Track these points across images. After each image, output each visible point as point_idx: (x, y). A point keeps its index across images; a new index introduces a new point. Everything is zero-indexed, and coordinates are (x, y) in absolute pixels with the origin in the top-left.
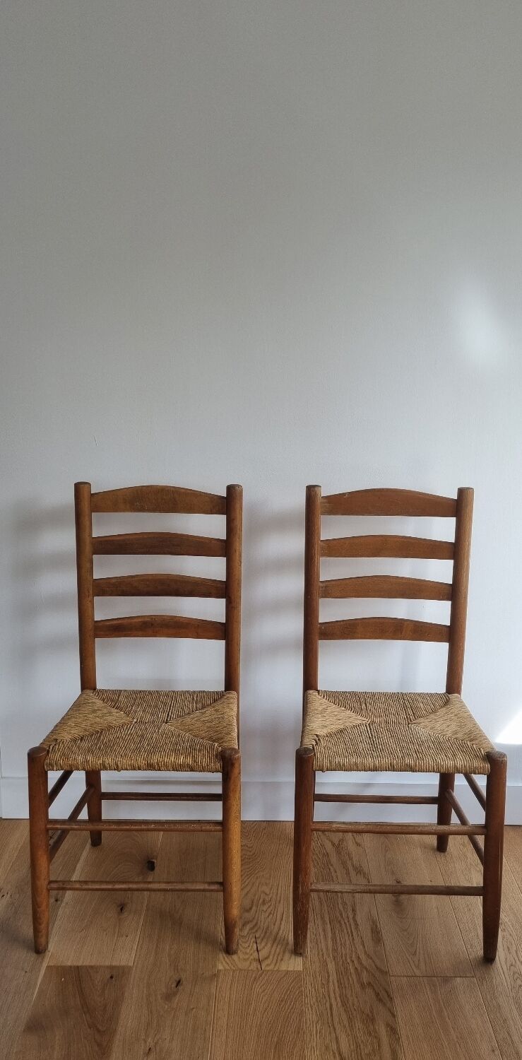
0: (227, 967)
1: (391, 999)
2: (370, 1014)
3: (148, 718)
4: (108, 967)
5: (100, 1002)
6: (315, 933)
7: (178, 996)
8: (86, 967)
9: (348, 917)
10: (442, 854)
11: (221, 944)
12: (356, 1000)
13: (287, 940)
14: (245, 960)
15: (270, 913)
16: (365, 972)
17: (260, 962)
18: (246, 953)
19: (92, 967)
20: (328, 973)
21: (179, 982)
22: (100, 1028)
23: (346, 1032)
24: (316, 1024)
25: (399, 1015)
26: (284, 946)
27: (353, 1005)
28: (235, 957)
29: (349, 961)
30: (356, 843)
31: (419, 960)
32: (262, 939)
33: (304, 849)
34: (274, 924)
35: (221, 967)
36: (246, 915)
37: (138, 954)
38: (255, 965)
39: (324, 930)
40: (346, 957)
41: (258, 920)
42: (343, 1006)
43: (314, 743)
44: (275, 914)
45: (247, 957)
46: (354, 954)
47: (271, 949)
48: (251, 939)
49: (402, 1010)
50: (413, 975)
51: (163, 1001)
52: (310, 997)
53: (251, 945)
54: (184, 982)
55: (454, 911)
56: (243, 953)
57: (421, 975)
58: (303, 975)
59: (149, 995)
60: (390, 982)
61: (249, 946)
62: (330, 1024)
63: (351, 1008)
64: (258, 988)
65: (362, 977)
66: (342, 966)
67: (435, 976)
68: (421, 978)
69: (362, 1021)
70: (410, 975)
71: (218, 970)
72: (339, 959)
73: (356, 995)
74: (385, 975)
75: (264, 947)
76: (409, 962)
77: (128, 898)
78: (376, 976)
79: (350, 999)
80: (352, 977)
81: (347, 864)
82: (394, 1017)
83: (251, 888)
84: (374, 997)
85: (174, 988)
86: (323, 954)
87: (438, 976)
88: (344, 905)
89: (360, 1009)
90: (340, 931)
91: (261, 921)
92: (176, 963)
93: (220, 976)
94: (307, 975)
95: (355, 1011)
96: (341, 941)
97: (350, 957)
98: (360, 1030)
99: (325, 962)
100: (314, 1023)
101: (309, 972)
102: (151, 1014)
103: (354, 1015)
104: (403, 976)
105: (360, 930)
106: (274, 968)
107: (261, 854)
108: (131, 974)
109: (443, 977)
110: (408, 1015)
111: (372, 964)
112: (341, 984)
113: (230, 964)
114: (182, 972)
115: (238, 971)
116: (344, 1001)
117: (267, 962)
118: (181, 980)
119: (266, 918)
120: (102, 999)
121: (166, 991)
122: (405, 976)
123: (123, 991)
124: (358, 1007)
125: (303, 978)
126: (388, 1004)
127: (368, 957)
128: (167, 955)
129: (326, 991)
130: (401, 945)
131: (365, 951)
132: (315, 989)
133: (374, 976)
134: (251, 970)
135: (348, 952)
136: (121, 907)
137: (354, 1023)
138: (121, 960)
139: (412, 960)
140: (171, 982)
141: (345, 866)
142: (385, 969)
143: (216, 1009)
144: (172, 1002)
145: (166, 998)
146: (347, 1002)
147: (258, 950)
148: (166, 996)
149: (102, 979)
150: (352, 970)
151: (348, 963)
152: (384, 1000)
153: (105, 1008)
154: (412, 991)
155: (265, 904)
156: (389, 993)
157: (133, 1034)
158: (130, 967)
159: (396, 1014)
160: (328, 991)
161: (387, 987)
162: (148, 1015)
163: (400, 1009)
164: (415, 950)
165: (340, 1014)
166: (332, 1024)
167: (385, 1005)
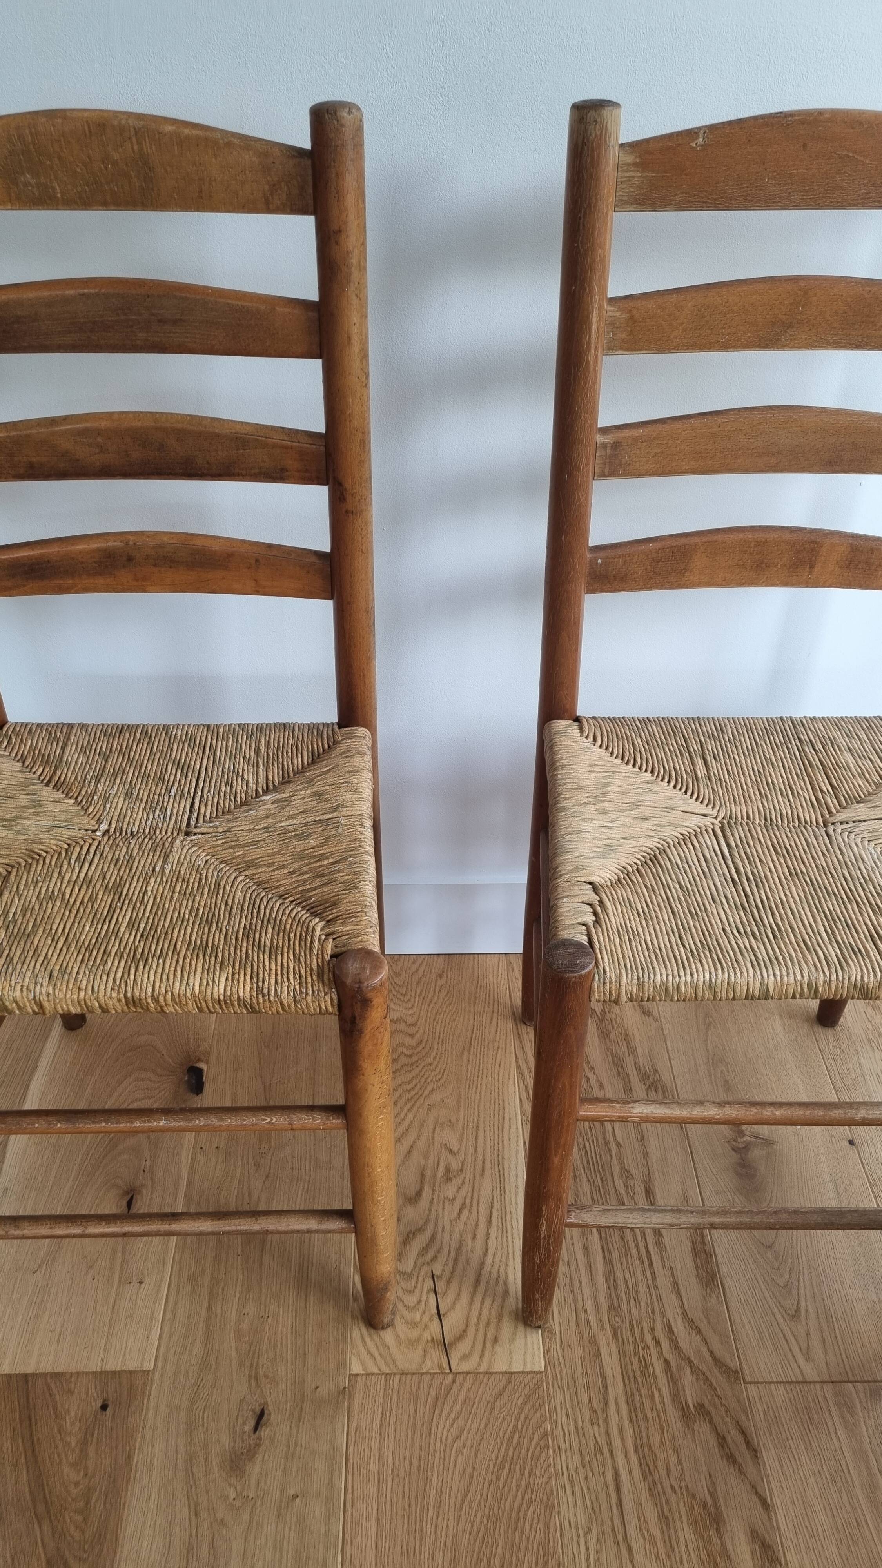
0: (373, 1367)
1: (755, 1453)
2: (709, 1500)
3: (137, 819)
4: (94, 1373)
5: (77, 1484)
7: (259, 1457)
8: (45, 1375)
10: (830, 1031)
11: (355, 1299)
13: (505, 1284)
14: (412, 1343)
15: (464, 1205)
16: (688, 1371)
17: (446, 1348)
18: (413, 1324)
19: (57, 1376)
20: (604, 1378)
21: (261, 1416)
23: (657, 1557)
24: (586, 1534)
25: (778, 1501)
26: (499, 1300)
27: (669, 1472)
28: (388, 1335)
29: (649, 1339)
31: (808, 1334)
32: (449, 1282)
33: (556, 1160)
34: (474, 1237)
35: (357, 1368)
36: (411, 1212)
37: (166, 1329)
38: (435, 1357)
39: (586, 1250)
40: (642, 1332)
41: (436, 1227)
42: (645, 1478)
43: (590, 919)
45: (414, 1334)
46: (658, 1318)
47: (470, 1310)
48: (424, 1281)
49: (784, 1486)
50: (800, 1379)
51: (224, 1475)
52: (566, 1451)
53: (424, 1298)
54: (273, 1416)
55: (872, 1190)
56: (407, 1322)
57: (818, 1379)
58: (548, 1383)
59: (191, 1459)
60: (749, 1400)
61: (419, 1302)
62: (620, 1538)
63: (664, 1484)
64: (445, 1430)
65: (684, 1391)
66: (635, 1354)
67: (851, 1378)
68: (818, 1386)
69: (695, 1525)
70: (794, 1380)
71: (350, 1375)
72: (627, 1334)
73: (673, 1440)
74: (736, 1379)
75: (454, 1303)
76: (786, 1340)
77: (144, 1171)
78: (715, 1384)
79: (660, 1457)
80: (659, 1391)
81: (624, 1066)
82: (767, 1509)
83: (419, 1136)
84: (717, 1450)
85: (249, 1437)
86: (588, 1320)
87: (858, 1382)
88: (627, 1177)
89: (687, 1487)
90: (624, 1251)
91: (443, 1228)
92: (253, 1357)
93: (357, 1395)
94: (556, 1385)
95: (675, 1492)
96: (626, 1282)
97: (653, 1330)
98: (692, 1554)
99: (594, 1342)
100: (581, 1533)
101: (560, 1373)
102: (196, 1515)
103: (675, 1509)
104: (777, 1382)
105: (668, 1248)
106: (479, 1365)
107: (436, 1042)
108: (150, 1395)
109: (869, 1382)
110: (801, 1502)
111: (704, 1349)
112: (635, 1410)
113: (378, 1358)
114: (268, 1386)
115: (397, 1377)
116: (648, 1465)
117: (463, 1347)
118: (266, 1412)
119: (455, 1220)
120: (82, 1473)
121: (232, 1444)
122: (781, 1383)
123: (130, 1449)
124: (681, 1479)
125: (549, 1395)
126: (751, 1470)
127: (692, 1328)
128: (232, 1335)
129: (603, 1434)
130: (764, 1290)
131: (683, 1308)
132: (577, 1428)
133: (711, 1385)
134: (427, 1373)
135: (644, 1310)
136: (128, 1198)
137: (676, 1532)
138: (127, 1354)
139: (793, 1333)
140: (243, 1416)
141: (620, 1069)
142: (734, 1364)
143: (349, 1496)
144: (244, 1479)
145: (231, 1467)
146: (656, 1466)
147: (442, 1312)
148: (232, 1461)
149: (82, 1415)
150: (659, 1369)
151: (648, 1347)
152: (739, 1459)
153: (88, 1502)
154: (802, 1428)
155: (450, 1179)
156: (749, 1436)
158: (148, 1373)
159: (771, 1499)
160: (607, 1433)
161: (744, 1418)
162: (190, 1519)
163: (778, 1485)
164: (798, 1303)
165: (641, 1505)
166: (625, 1538)
167: (744, 1474)
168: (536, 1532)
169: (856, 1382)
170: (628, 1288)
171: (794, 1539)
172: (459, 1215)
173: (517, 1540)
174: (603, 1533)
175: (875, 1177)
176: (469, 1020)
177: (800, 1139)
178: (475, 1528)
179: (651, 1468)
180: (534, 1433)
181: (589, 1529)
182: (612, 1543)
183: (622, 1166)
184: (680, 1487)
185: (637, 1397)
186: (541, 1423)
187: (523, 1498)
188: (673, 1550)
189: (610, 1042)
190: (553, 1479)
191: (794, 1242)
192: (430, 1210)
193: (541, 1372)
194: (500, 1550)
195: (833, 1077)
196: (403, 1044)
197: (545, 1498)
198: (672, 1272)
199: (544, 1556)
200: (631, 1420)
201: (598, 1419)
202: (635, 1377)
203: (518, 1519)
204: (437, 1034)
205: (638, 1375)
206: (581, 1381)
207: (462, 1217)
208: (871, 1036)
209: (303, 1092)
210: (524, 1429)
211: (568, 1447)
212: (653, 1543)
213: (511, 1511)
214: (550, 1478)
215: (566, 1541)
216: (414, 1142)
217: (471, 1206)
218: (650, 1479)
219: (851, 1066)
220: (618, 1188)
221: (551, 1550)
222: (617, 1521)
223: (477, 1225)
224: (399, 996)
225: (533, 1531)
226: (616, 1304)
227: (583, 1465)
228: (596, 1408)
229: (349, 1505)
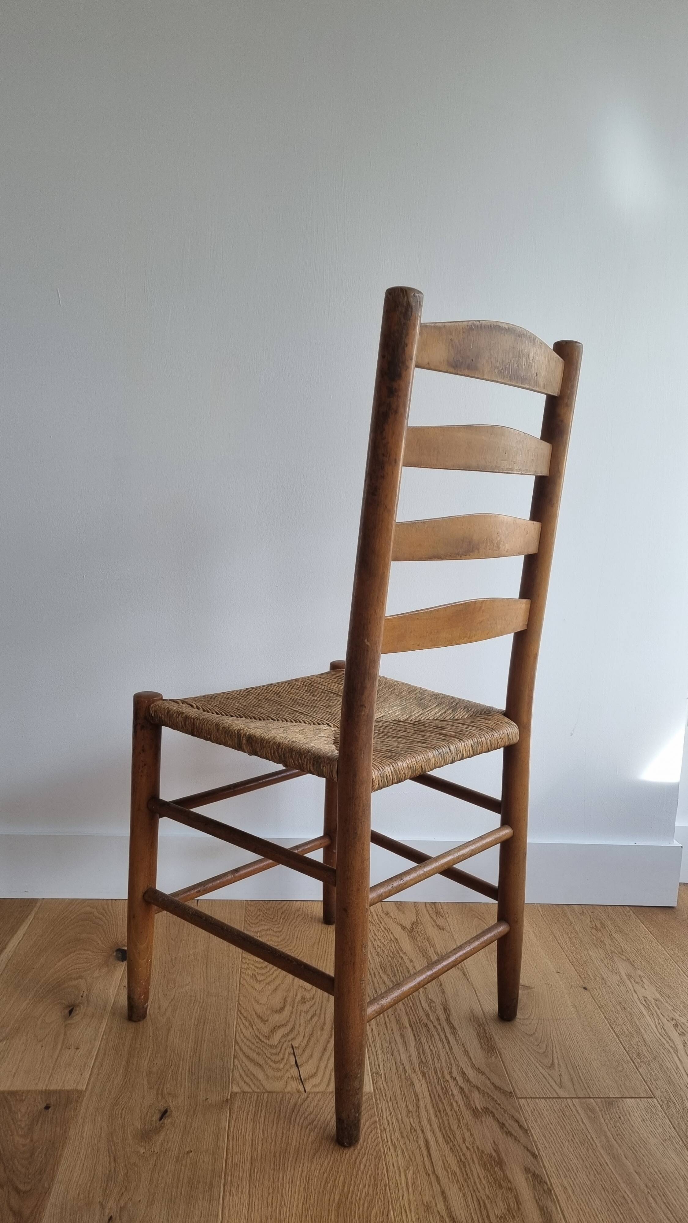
0: (247, 1089)
1: (526, 1131)
2: (494, 1154)
4: (41, 1092)
5: (24, 1145)
6: (388, 1040)
7: (163, 1133)
9: (438, 1019)
12: (467, 1134)
14: (277, 1079)
15: (314, 1015)
16: (477, 1092)
17: (302, 1082)
18: (279, 1070)
19: (13, 1093)
20: (416, 1095)
21: (166, 1112)
22: (21, 1187)
23: (457, 1181)
24: (405, 1171)
25: (543, 1154)
27: (464, 1141)
29: (448, 1077)
30: (438, 926)
31: (560, 1075)
32: (304, 1050)
34: (322, 1029)
35: (236, 1089)
36: (276, 1017)
37: (96, 1071)
38: (294, 1085)
39: (402, 1036)
40: (443, 1074)
41: (295, 1024)
42: (447, 1143)
44: (323, 1015)
45: (279, 1074)
46: (454, 1068)
47: (319, 1063)
48: (286, 1049)
49: (547, 1147)
50: (556, 1096)
51: (136, 1141)
52: (390, 1130)
53: (286, 1057)
54: (174, 1112)
55: (601, 1010)
56: (274, 1069)
57: (568, 1096)
58: (376, 1098)
59: (112, 1133)
60: (520, 1106)
61: (283, 1059)
62: (430, 1172)
63: (461, 1146)
64: (301, 1120)
65: (474, 1101)
66: (439, 1084)
67: (592, 1096)
68: (569, 1100)
69: (484, 1166)
70: (551, 1096)
71: (231, 1093)
72: (432, 1075)
73: (467, 1125)
74: (511, 1096)
75: (308, 1060)
76: (545, 1078)
77: (82, 996)
78: (496, 1098)
79: (458, 1133)
80: (456, 1102)
81: (427, 952)
82: (536, 1158)
83: (282, 982)
84: (498, 1130)
85: (156, 1122)
86: (404, 1069)
87: (597, 1098)
88: (430, 1003)
89: (478, 1148)
90: (429, 1036)
91: (300, 1024)
92: (160, 1084)
93: (236, 1102)
94: (381, 1098)
95: (469, 1150)
96: (431, 1050)
97: (451, 1073)
98: (483, 1180)
99: (408, 1079)
100: (402, 1170)
101: (385, 1093)
102: (115, 1161)
103: (469, 1157)
104: (540, 1098)
105: (460, 1035)
106: (326, 1089)
107: (295, 940)
108: (82, 1102)
109: (604, 1098)
110: (560, 1154)
111: (488, 1082)
112: (439, 1111)
113: (253, 1086)
114: (171, 1098)
115: (266, 1094)
116: (449, 1137)
117: (316, 1080)
118: (169, 1111)
119: (309, 1021)
120: (29, 1140)
121: (143, 1126)
122: (542, 1098)
123: (66, 1128)
124: (473, 1143)
125: (377, 1104)
126: (523, 1139)
127: (479, 1072)
128: (145, 1074)
129: (417, 1123)
130: (529, 1055)
131: (472, 1063)
132: (397, 1120)
133: (493, 1098)
134: (288, 1092)
135: (444, 1063)
136: (70, 1008)
137: (470, 1169)
138: (66, 1082)
139: (549, 1075)
140: (152, 1113)
141: (424, 954)
142: (509, 1089)
143: (230, 1152)
144: (151, 1143)
145: (142, 1138)
146: (455, 1137)
147: (299, 1063)
148: (143, 1134)
149: (30, 1112)
150: (456, 1091)
151: (448, 1081)
152: (515, 1134)
153: (32, 1154)
154: (558, 1119)
155: (305, 1002)
156: (521, 1123)
157: (81, 1196)
158: (81, 1092)
159: (539, 1153)
160: (420, 1122)
161: (517, 1114)
162: (110, 1163)
163: (543, 1146)
164: (553, 1061)
165: (445, 1156)
166: (434, 1172)
167: (519, 1141)
168: (368, 1169)
169: (595, 1098)
170: (432, 1053)
171: (556, 1172)
172: (311, 1019)
173: (354, 1173)
174: (418, 1170)
175: (603, 1004)
176: (318, 930)
177: (550, 986)
178: (323, 1168)
179: (452, 1138)
181: (408, 1168)
182: (425, 1175)
183: (427, 997)
184: (473, 1147)
185: (440, 1105)
186: (372, 1116)
187: (359, 1153)
188: (469, 1178)
189: (417, 941)
190: (381, 1144)
191: (548, 1033)
192: (291, 1016)
193: (372, 1093)
194: (342, 1178)
195: (571, 959)
196: (271, 940)
197: (375, 1153)
198: (464, 1046)
199: (375, 1180)
200: (436, 1116)
201: (412, 1115)
202: (439, 1095)
203: (355, 1163)
204: (296, 936)
205: (441, 1094)
206: (400, 1097)
207: (313, 1019)
208: (595, 942)
209: (200, 961)
211: (391, 1129)
213: (350, 1160)
214: (378, 1143)
215: (391, 1174)
216: (279, 985)
217: (320, 1014)
218: (451, 1144)
219: (583, 955)
220: (424, 1007)
221: (380, 1178)
222: (427, 1164)
223: (324, 1024)
224: (269, 919)
225: (366, 1168)
227: (403, 1137)
228: (411, 1109)
229: (230, 1156)
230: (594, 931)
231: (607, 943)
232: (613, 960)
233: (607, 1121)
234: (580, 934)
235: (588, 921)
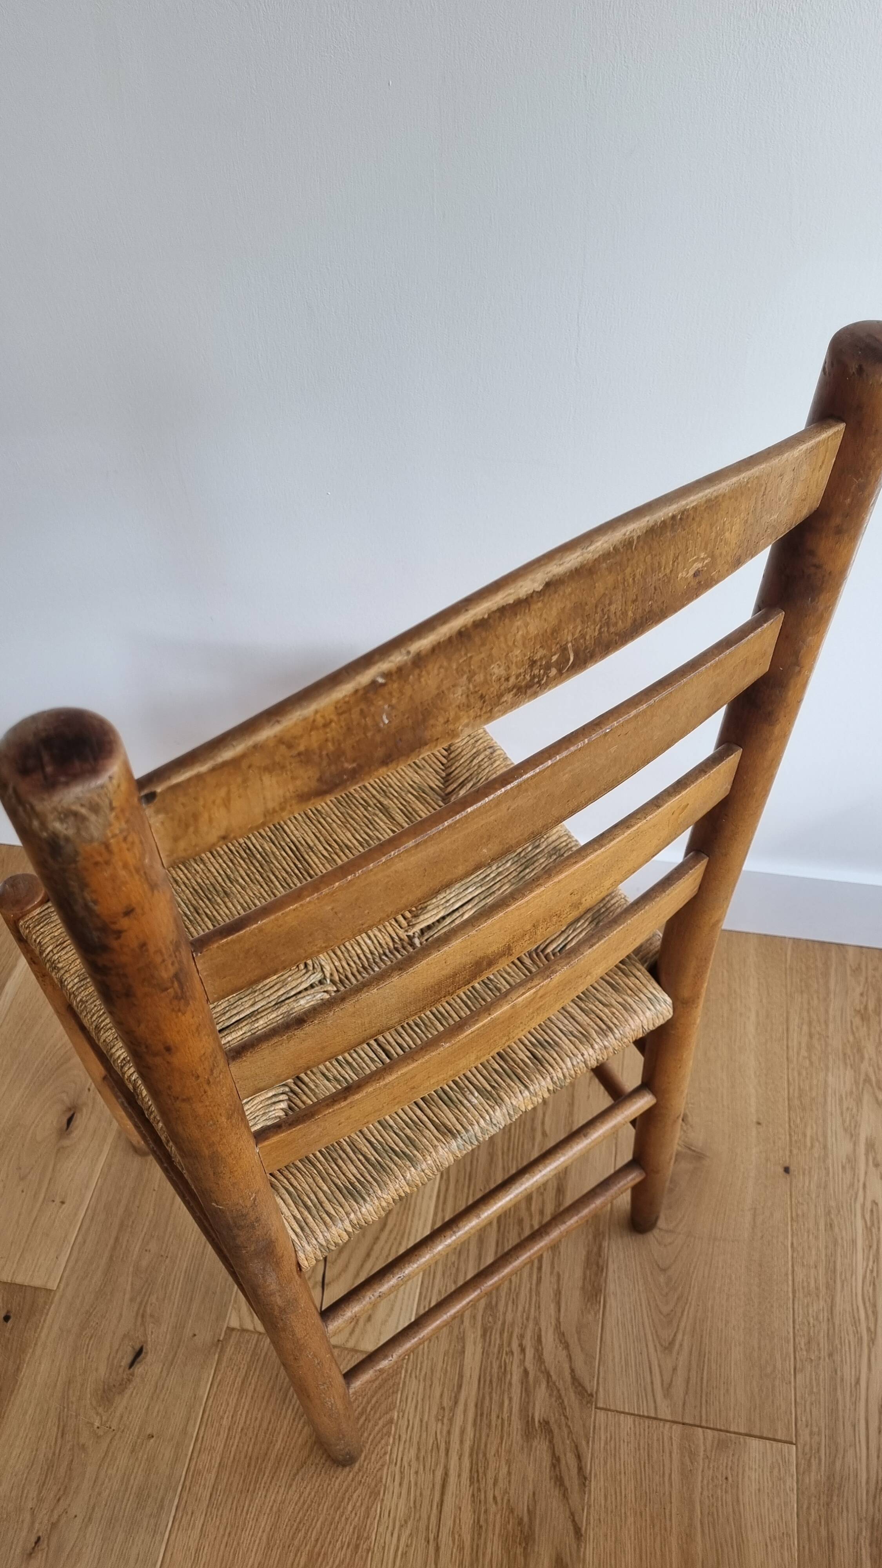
0: (249, 1325)
1: (584, 1482)
2: (526, 1519)
4: (5, 1284)
7: (127, 1394)
12: (505, 1470)
16: (544, 1385)
20: (461, 1376)
21: (138, 1354)
24: (401, 1526)
25: (593, 1535)
27: (495, 1483)
29: (515, 1344)
31: (675, 1369)
35: (234, 1323)
37: (75, 1253)
40: (511, 1336)
42: (472, 1483)
46: (531, 1325)
49: (602, 1520)
50: (653, 1415)
51: (94, 1403)
52: (405, 1442)
54: (150, 1354)
55: (792, 1226)
57: (669, 1418)
58: (406, 1371)
59: (70, 1382)
60: (594, 1426)
62: (431, 1537)
63: (488, 1493)
65: (534, 1404)
66: (497, 1358)
67: (704, 1424)
68: (668, 1425)
69: (505, 1540)
70: (646, 1414)
71: (228, 1328)
72: (495, 1336)
73: (510, 1450)
74: (588, 1403)
75: (340, 1274)
76: (651, 1373)
78: (566, 1402)
79: (492, 1465)
80: (510, 1399)
82: (578, 1539)
84: (548, 1470)
85: (124, 1371)
87: (710, 1429)
89: (509, 1501)
92: (145, 1295)
94: (413, 1376)
95: (496, 1503)
97: (522, 1336)
100: (397, 1524)
102: (62, 1436)
103: (491, 1517)
104: (628, 1414)
106: (347, 1341)
108: (47, 1314)
109: (721, 1430)
110: (613, 1539)
111: (566, 1366)
112: (482, 1415)
114: (151, 1325)
116: (478, 1471)
118: (144, 1350)
121: (107, 1375)
122: (632, 1414)
123: (20, 1363)
124: (506, 1492)
125: (404, 1382)
126: (575, 1497)
127: (561, 1342)
128: (131, 1269)
129: (445, 1433)
130: (645, 1316)
131: (558, 1320)
133: (562, 1403)
135: (519, 1314)
136: (68, 1115)
137: (485, 1543)
138: (36, 1270)
139: (659, 1366)
140: (123, 1351)
142: (592, 1385)
143: (198, 1445)
144: (111, 1410)
145: (102, 1397)
146: (485, 1474)
147: (326, 1281)
148: (104, 1391)
150: (516, 1378)
151: (512, 1353)
152: (567, 1483)
154: (638, 1465)
156: (583, 1463)
157: (14, 1493)
158: (51, 1291)
159: (586, 1529)
160: (449, 1432)
161: (584, 1443)
162: (56, 1438)
163: (597, 1517)
164: (675, 1335)
165: (460, 1509)
166: (436, 1538)
167: (567, 1499)
168: (356, 1514)
169: (707, 1428)
170: (510, 1289)
173: (337, 1518)
174: (417, 1529)
175: (800, 1212)
177: (734, 1156)
178: (302, 1500)
179: (481, 1475)
180: (380, 1419)
181: (406, 1522)
182: (423, 1541)
184: (502, 1499)
185: (487, 1402)
186: (390, 1409)
187: (352, 1481)
188: (478, 1560)
190: (386, 1467)
191: (692, 1269)
194: (319, 1524)
195: (791, 1091)
197: (373, 1484)
198: (559, 1280)
199: (358, 1538)
200: (474, 1423)
201: (443, 1417)
202: (491, 1381)
203: (343, 1499)
205: (495, 1380)
206: (438, 1375)
208: (849, 1051)
210: (372, 1413)
211: (408, 1438)
212: (461, 1549)
213: (339, 1490)
214: (383, 1466)
215: (381, 1529)
218: (476, 1485)
219: (816, 1081)
221: (365, 1535)
222: (433, 1520)
225: (354, 1512)
226: (494, 1303)
227: (418, 1458)
228: (445, 1405)
229: (195, 1455)
230: (857, 1021)
231: (866, 1056)
232: (859, 1101)
233: (705, 1482)
234: (831, 1026)
235: (859, 990)
